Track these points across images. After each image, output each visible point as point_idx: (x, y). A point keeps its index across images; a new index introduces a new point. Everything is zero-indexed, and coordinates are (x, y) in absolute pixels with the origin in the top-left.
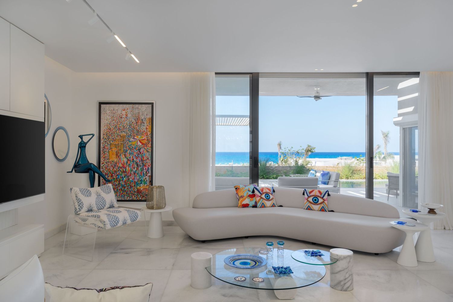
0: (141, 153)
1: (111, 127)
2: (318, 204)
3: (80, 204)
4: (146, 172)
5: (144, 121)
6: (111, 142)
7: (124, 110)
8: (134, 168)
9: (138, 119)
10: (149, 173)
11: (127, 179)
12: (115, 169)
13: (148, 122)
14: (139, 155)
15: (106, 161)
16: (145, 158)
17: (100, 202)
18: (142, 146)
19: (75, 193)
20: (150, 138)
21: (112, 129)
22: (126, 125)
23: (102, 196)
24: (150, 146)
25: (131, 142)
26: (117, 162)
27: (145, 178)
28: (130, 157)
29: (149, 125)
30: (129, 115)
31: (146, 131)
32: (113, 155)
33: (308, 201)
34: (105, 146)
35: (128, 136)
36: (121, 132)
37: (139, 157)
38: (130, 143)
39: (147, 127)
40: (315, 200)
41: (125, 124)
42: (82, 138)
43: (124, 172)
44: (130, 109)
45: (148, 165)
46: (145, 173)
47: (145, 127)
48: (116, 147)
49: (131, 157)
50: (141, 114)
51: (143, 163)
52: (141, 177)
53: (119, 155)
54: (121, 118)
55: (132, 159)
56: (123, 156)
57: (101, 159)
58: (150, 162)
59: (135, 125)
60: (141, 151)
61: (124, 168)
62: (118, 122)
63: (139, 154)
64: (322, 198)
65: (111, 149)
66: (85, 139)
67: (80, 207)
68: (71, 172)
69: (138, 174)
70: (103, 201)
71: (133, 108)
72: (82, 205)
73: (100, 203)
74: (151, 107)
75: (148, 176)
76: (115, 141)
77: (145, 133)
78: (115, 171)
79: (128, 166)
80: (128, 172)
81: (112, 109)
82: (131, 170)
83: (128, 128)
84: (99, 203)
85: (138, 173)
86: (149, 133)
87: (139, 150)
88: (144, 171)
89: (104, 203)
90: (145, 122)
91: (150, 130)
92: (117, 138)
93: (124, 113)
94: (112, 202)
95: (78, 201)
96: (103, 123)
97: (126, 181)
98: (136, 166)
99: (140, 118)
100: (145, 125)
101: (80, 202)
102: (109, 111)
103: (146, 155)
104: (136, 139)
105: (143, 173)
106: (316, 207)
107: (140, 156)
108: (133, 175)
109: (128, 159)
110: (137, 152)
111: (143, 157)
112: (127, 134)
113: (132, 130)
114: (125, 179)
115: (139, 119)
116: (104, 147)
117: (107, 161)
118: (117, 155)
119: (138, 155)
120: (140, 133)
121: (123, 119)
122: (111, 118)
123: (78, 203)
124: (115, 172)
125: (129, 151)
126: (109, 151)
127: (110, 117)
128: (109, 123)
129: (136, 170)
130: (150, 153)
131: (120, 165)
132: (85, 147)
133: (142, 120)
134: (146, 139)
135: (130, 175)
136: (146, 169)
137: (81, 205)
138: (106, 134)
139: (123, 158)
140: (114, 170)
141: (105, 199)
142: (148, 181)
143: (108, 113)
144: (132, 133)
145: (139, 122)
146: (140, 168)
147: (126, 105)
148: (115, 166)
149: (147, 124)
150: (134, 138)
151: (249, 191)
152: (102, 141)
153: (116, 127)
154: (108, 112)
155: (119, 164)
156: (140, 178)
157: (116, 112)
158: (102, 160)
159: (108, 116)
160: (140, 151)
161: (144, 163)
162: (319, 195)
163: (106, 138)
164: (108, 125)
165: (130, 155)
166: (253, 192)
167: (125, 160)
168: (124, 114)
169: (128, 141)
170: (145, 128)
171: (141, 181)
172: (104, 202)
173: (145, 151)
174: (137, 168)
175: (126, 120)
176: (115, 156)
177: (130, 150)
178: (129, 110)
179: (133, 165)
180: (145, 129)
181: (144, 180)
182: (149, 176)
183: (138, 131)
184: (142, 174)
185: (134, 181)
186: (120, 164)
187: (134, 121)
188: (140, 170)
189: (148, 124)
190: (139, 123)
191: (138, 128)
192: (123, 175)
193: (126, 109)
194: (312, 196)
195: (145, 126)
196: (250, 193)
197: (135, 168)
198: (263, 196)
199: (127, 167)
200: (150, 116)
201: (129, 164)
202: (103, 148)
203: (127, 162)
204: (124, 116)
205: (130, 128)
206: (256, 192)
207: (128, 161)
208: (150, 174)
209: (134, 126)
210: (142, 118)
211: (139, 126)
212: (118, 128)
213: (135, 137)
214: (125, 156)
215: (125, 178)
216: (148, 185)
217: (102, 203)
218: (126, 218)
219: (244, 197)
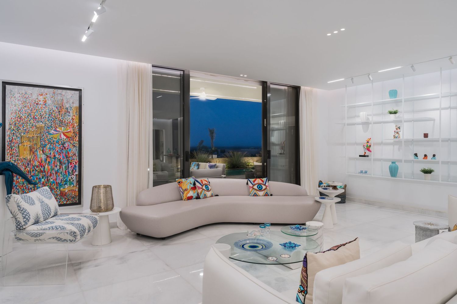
0: (65, 148)
1: (21, 115)
2: (262, 191)
3: (26, 215)
4: (73, 170)
5: (69, 110)
6: (23, 134)
7: (42, 95)
8: (56, 166)
9: (60, 107)
10: (76, 171)
11: (46, 181)
12: (29, 169)
13: (75, 111)
14: (62, 151)
15: (14, 159)
16: (71, 154)
18: (66, 139)
19: (16, 201)
20: (77, 130)
21: (24, 117)
22: (44, 113)
24: (77, 139)
25: (51, 134)
26: (32, 160)
27: (71, 178)
28: (50, 153)
29: (76, 115)
30: (49, 102)
31: (72, 122)
32: (25, 150)
33: (253, 189)
34: (13, 140)
35: (48, 127)
36: (38, 122)
37: (63, 152)
38: (50, 136)
39: (73, 118)
40: (260, 187)
41: (42, 112)
43: (41, 171)
44: (50, 94)
45: (74, 163)
46: (70, 171)
48: (29, 141)
49: (52, 153)
50: (65, 101)
51: (67, 160)
52: (65, 176)
53: (34, 150)
54: (37, 104)
55: (53, 155)
56: (40, 152)
57: (6, 156)
58: (77, 158)
59: (58, 114)
60: (66, 145)
61: (42, 167)
62: (32, 109)
63: (63, 149)
64: (265, 185)
65: (22, 143)
67: (25, 219)
69: (61, 174)
70: (48, 208)
71: (54, 93)
72: (29, 217)
74: (78, 95)
75: (75, 175)
76: (28, 132)
77: (70, 124)
78: (28, 171)
79: (48, 165)
80: (47, 171)
81: (23, 92)
82: (51, 169)
83: (47, 117)
84: (45, 211)
85: (61, 172)
86: (76, 124)
87: (63, 144)
88: (70, 169)
90: (71, 112)
91: (78, 121)
92: (31, 129)
93: (41, 98)
94: (56, 209)
95: (23, 212)
96: (10, 110)
97: (45, 183)
98: (58, 164)
99: (64, 105)
100: (71, 114)
101: (25, 213)
102: (19, 95)
103: (72, 150)
104: (59, 131)
105: (68, 172)
106: (261, 193)
107: (64, 151)
108: (55, 175)
109: (48, 155)
110: (59, 146)
111: (68, 153)
112: (46, 125)
113: (53, 120)
114: (43, 180)
115: (62, 107)
116: (11, 141)
117: (16, 158)
118: (31, 150)
119: (61, 150)
120: (63, 124)
121: (40, 106)
122: (22, 103)
123: (23, 214)
124: (28, 173)
125: (48, 146)
126: (18, 145)
127: (20, 103)
128: (18, 109)
129: (59, 168)
130: (77, 148)
131: (37, 163)
133: (67, 109)
134: (72, 131)
135: (51, 175)
136: (72, 167)
137: (27, 217)
138: (14, 123)
139: (40, 155)
140: (26, 170)
142: (75, 181)
143: (16, 97)
144: (52, 123)
145: (63, 110)
146: (64, 166)
147: (44, 89)
148: (28, 165)
149: (73, 114)
150: (56, 130)
151: (191, 183)
152: (7, 133)
153: (29, 115)
154: (17, 95)
155: (34, 161)
156: (65, 178)
157: (30, 96)
159: (17, 101)
160: (64, 146)
161: (70, 160)
162: (262, 183)
163: (14, 128)
164: (17, 112)
165: (49, 151)
166: (194, 184)
167: (43, 157)
168: (42, 100)
169: (47, 134)
170: (71, 118)
171: (65, 181)
172: (49, 210)
173: (71, 146)
174: (60, 166)
175: (44, 108)
176: (28, 152)
177: (50, 144)
178: (48, 96)
179: (54, 163)
180: (70, 120)
181: (70, 180)
182: (76, 175)
183: (61, 122)
184: (67, 173)
185: (57, 182)
186: (36, 162)
187: (56, 110)
188: (64, 168)
189: (75, 114)
190: (63, 113)
191: (61, 118)
192: (40, 176)
193: (44, 94)
194: (256, 184)
195: (71, 116)
196: (192, 186)
197: (58, 166)
198: (204, 188)
199: (46, 166)
200: (77, 104)
201: (49, 162)
202: (10, 141)
203: (46, 160)
204: (42, 103)
205: (50, 118)
206: (198, 185)
207: (47, 158)
208: (77, 173)
209: (56, 115)
210: (67, 106)
211: (63, 116)
212: (32, 117)
213: (57, 129)
214: (43, 152)
215: (43, 178)
216: (75, 185)
217: (47, 211)
218: (90, 225)
219: (188, 190)
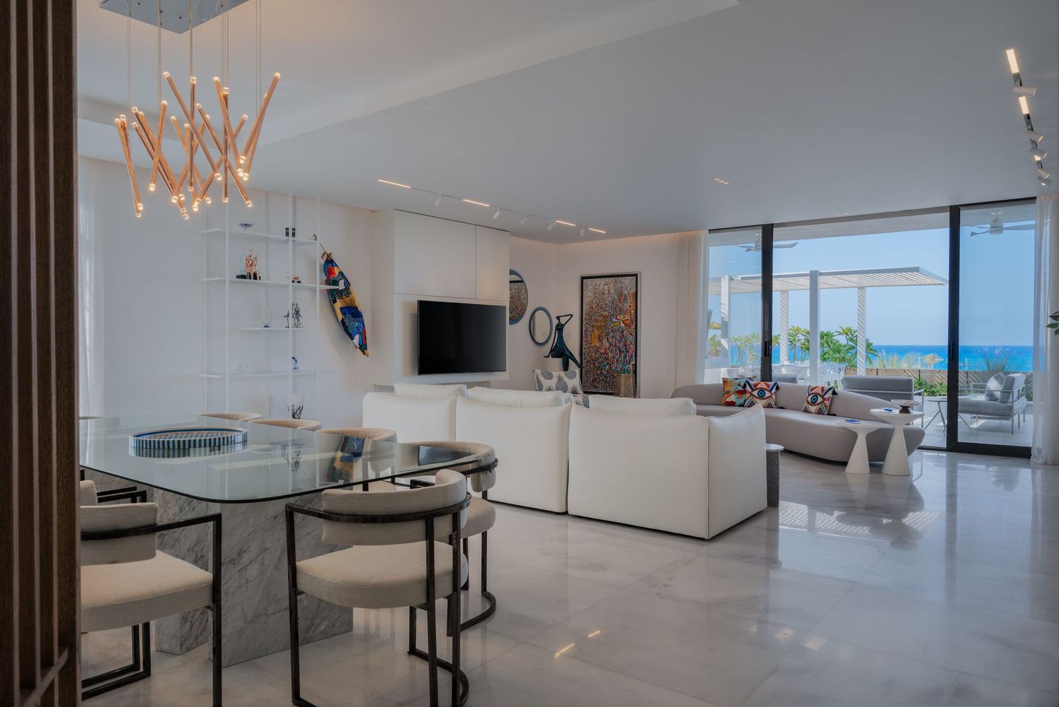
1: (593, 306)
2: (816, 405)
4: (630, 359)
5: (627, 297)
6: (594, 323)
7: (606, 285)
8: (617, 355)
9: (620, 295)
10: (632, 360)
11: (609, 368)
12: (598, 355)
13: (632, 298)
15: (588, 346)
16: (629, 343)
18: (625, 327)
19: (537, 375)
20: (633, 317)
23: (563, 379)
24: (634, 327)
25: (613, 323)
26: (600, 347)
27: (629, 367)
29: (633, 302)
30: (612, 291)
31: (629, 309)
32: (595, 338)
33: (807, 400)
34: (587, 328)
35: (611, 316)
36: (604, 311)
38: (612, 325)
39: (631, 305)
40: (814, 399)
41: (607, 301)
42: (559, 320)
43: (606, 359)
44: (612, 283)
45: (631, 351)
46: (628, 360)
47: (628, 305)
48: (598, 330)
49: (614, 341)
50: (624, 288)
51: (626, 349)
52: (624, 365)
53: (601, 338)
54: (603, 294)
55: (615, 343)
56: (605, 340)
58: (634, 346)
60: (624, 333)
61: (606, 354)
62: (600, 299)
63: (622, 337)
64: (823, 396)
65: (593, 331)
66: (563, 320)
68: (548, 357)
69: (621, 362)
70: (565, 385)
71: (615, 281)
73: (561, 387)
74: (635, 280)
75: (631, 364)
76: (597, 321)
77: (628, 311)
78: (597, 357)
79: (611, 352)
80: (610, 359)
81: (594, 284)
82: (613, 356)
83: (610, 306)
85: (621, 360)
86: (633, 311)
87: (622, 332)
88: (628, 358)
90: (629, 298)
91: (634, 308)
92: (599, 318)
94: (574, 388)
96: (586, 302)
97: (608, 370)
98: (619, 352)
99: (623, 293)
100: (629, 301)
101: (540, 384)
103: (629, 339)
104: (619, 319)
105: (626, 360)
107: (623, 339)
108: (616, 363)
109: (611, 343)
110: (619, 334)
111: (626, 341)
112: (610, 313)
113: (614, 308)
114: (607, 367)
115: (622, 295)
117: (590, 345)
118: (599, 338)
120: (623, 311)
121: (605, 296)
122: (593, 295)
123: (538, 384)
124: (597, 359)
125: (611, 334)
126: (591, 334)
128: (591, 300)
129: (619, 356)
130: (634, 336)
131: (603, 351)
132: (562, 329)
133: (625, 295)
134: (630, 318)
135: (613, 363)
136: (629, 355)
138: (588, 313)
139: (605, 342)
141: (568, 383)
142: (632, 370)
143: (590, 289)
144: (614, 311)
145: (622, 298)
146: (623, 354)
147: (608, 278)
148: (597, 352)
149: (630, 301)
150: (616, 319)
151: (739, 385)
152: (584, 323)
153: (598, 305)
154: (590, 287)
155: (601, 349)
156: (623, 367)
157: (598, 287)
158: (584, 344)
159: (590, 293)
161: (628, 349)
162: (820, 392)
163: (588, 318)
164: (590, 303)
165: (612, 339)
166: (745, 386)
167: (607, 344)
168: (606, 289)
169: (610, 322)
171: (623, 370)
173: (629, 334)
174: (620, 354)
175: (608, 297)
176: (597, 340)
177: (612, 332)
178: (611, 285)
179: (615, 351)
180: (628, 307)
181: (627, 369)
183: (621, 310)
185: (617, 370)
186: (603, 349)
187: (617, 297)
188: (623, 356)
190: (622, 300)
191: (621, 305)
192: (605, 363)
193: (608, 283)
194: (812, 394)
195: (629, 303)
196: (740, 388)
198: (755, 393)
199: (610, 354)
200: (633, 291)
201: (612, 350)
203: (610, 347)
204: (606, 292)
205: (612, 306)
206: (748, 388)
207: (610, 345)
208: (633, 363)
209: (617, 303)
210: (626, 293)
211: (622, 303)
212: (600, 306)
213: (618, 317)
214: (607, 340)
215: (607, 365)
216: (632, 375)
219: (730, 393)
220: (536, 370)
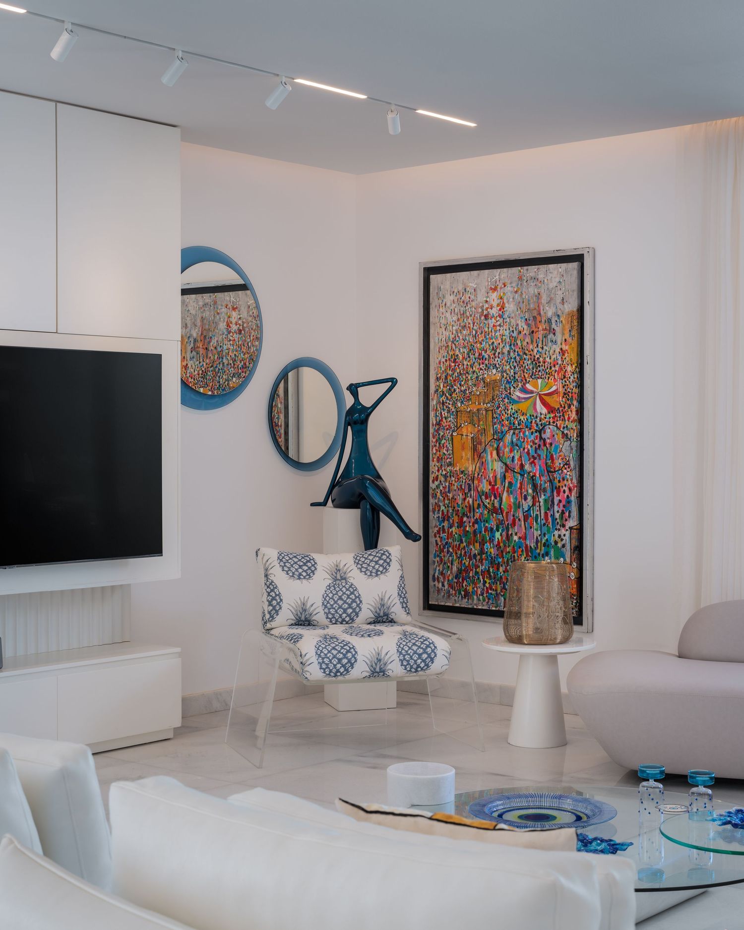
0: (545, 445)
1: (457, 352)
3: (274, 599)
4: (563, 512)
5: (554, 326)
6: (459, 405)
7: (494, 289)
8: (526, 499)
9: (535, 318)
10: (569, 516)
11: (504, 538)
12: (471, 500)
13: (568, 327)
14: (539, 452)
15: (444, 473)
16: (558, 463)
17: (340, 598)
18: (548, 417)
19: (265, 564)
20: (572, 386)
21: (461, 357)
22: (500, 341)
23: (351, 580)
24: (574, 415)
25: (513, 402)
26: (476, 475)
27: (559, 536)
28: (513, 457)
29: (569, 340)
30: (510, 307)
31: (560, 362)
32: (463, 448)
34: (441, 420)
35: (508, 382)
36: (488, 368)
37: (539, 456)
38: (512, 408)
39: (565, 347)
41: (496, 338)
42: (355, 394)
43: (495, 511)
44: (511, 283)
45: (566, 489)
46: (557, 515)
47: (557, 347)
48: (472, 423)
49: (516, 458)
50: (544, 299)
51: (550, 481)
52: (545, 529)
53: (480, 448)
54: (486, 317)
55: (519, 463)
56: (491, 454)
57: (431, 464)
58: (574, 474)
59: (528, 340)
60: (547, 435)
61: (495, 498)
62: (476, 332)
63: (539, 446)
65: (458, 427)
66: (367, 396)
67: (271, 608)
68: (324, 504)
69: (536, 521)
70: (353, 597)
71: (520, 278)
72: (278, 604)
73: (340, 602)
74: (575, 274)
75: (567, 527)
76: (469, 399)
77: (557, 368)
78: (470, 506)
79: (508, 491)
80: (506, 510)
81: (461, 288)
82: (514, 504)
83: (506, 353)
84: (336, 602)
85: (537, 515)
86: (569, 368)
87: (540, 432)
88: (556, 508)
89: (354, 605)
90: (558, 330)
91: (575, 357)
92: (474, 389)
93: (494, 297)
94: (383, 605)
95: (269, 590)
96: (437, 341)
97: (502, 545)
98: (530, 491)
99: (542, 313)
100: (559, 338)
101: (273, 594)
102: (452, 298)
103: (561, 451)
104: (532, 392)
105: (553, 516)
107: (543, 453)
108: (523, 523)
109: (508, 463)
110: (532, 438)
111: (552, 458)
112: (505, 374)
113: (518, 358)
114: (498, 535)
115: (538, 318)
116: (439, 424)
117: (448, 469)
118: (474, 449)
119: (536, 449)
120: (541, 368)
121: (492, 322)
122: (458, 320)
123: (269, 595)
124: (470, 512)
125: (508, 438)
126: (452, 435)
127: (455, 318)
128: (452, 336)
129: (531, 503)
130: (574, 444)
131: (485, 487)
132: (364, 422)
133: (549, 321)
134: (561, 390)
135: (514, 524)
136: (560, 501)
137: (274, 603)
138: (444, 375)
139: (492, 461)
140: (466, 501)
141: (362, 591)
142: (568, 547)
143: (448, 304)
144: (517, 369)
145: (541, 328)
146: (543, 497)
147: (499, 270)
148: (470, 490)
149: (563, 335)
150: (524, 390)
152: (433, 403)
153: (471, 350)
154: (449, 299)
155: (480, 481)
156: (545, 535)
157: (472, 297)
158: (433, 465)
159: (448, 315)
160: (543, 436)
161: (556, 481)
163: (445, 389)
164: (450, 344)
165: (511, 451)
167: (498, 467)
168: (495, 304)
169: (506, 400)
170: (558, 350)
171: (545, 545)
172: (354, 601)
173: (559, 437)
174: (533, 498)
175: (500, 325)
176: (469, 454)
177: (512, 431)
178: (508, 289)
179: (521, 488)
180: (557, 356)
181: (556, 543)
182: (571, 528)
183: (536, 362)
184: (550, 519)
185: (526, 546)
186: (485, 481)
187: (525, 327)
188: (542, 504)
189: (567, 336)
190: (540, 334)
191: (535, 350)
192: (493, 524)
193: (501, 285)
195: (559, 343)
197: (529, 498)
199: (505, 494)
200: (572, 305)
201: (510, 484)
202: (436, 424)
203: (505, 476)
204: (494, 311)
205: (512, 354)
207: (506, 471)
208: (572, 523)
209: (525, 344)
210: (550, 314)
211: (540, 345)
212: (477, 355)
213: (529, 386)
214: (498, 454)
215: (498, 531)
216: (568, 560)
217: (345, 602)
218: (383, 655)
220: (263, 550)
